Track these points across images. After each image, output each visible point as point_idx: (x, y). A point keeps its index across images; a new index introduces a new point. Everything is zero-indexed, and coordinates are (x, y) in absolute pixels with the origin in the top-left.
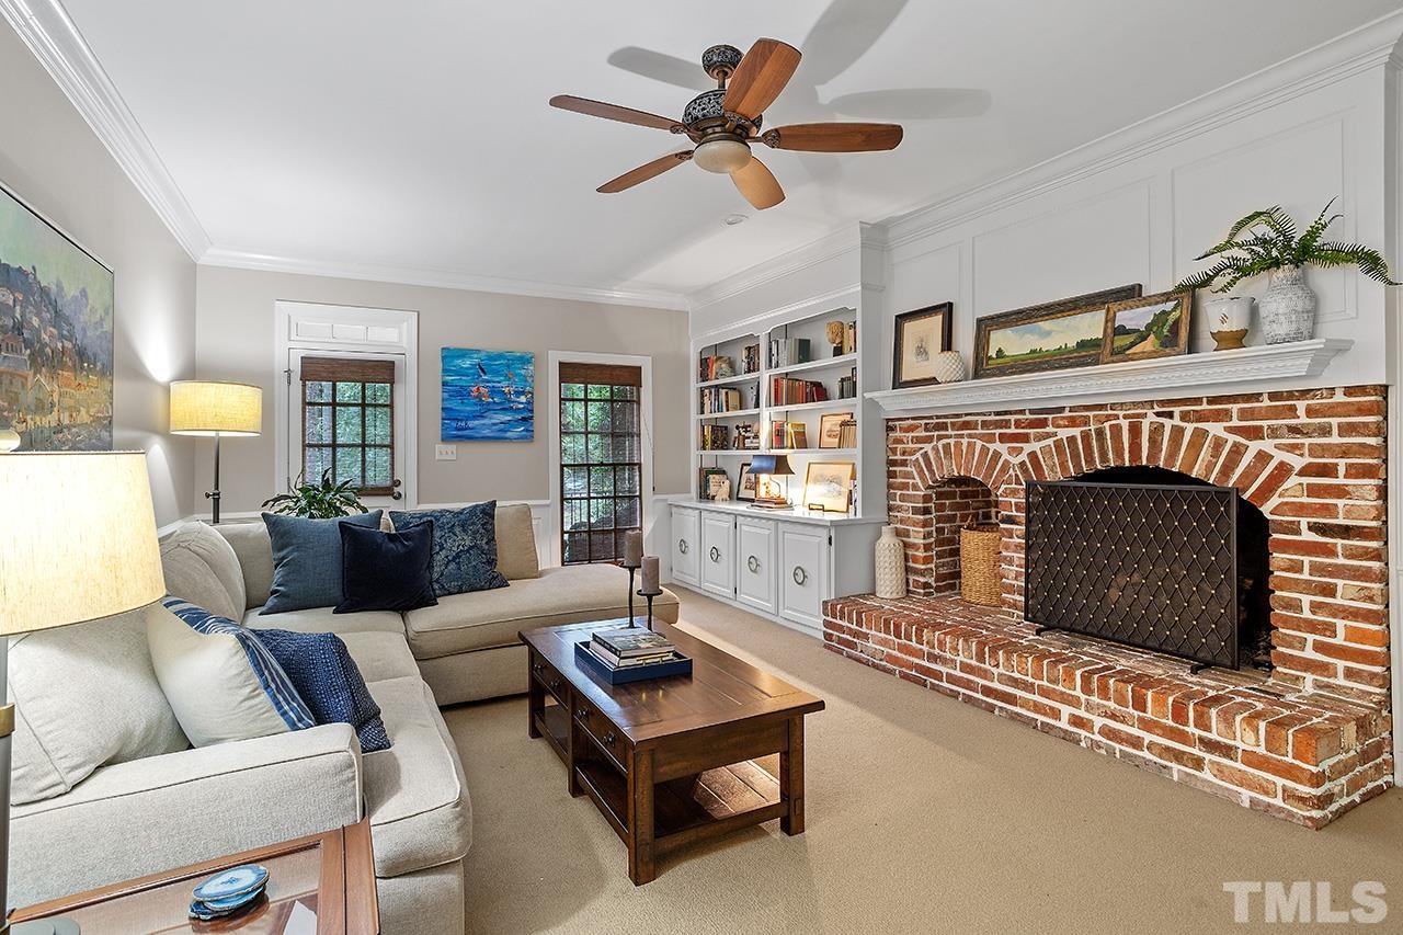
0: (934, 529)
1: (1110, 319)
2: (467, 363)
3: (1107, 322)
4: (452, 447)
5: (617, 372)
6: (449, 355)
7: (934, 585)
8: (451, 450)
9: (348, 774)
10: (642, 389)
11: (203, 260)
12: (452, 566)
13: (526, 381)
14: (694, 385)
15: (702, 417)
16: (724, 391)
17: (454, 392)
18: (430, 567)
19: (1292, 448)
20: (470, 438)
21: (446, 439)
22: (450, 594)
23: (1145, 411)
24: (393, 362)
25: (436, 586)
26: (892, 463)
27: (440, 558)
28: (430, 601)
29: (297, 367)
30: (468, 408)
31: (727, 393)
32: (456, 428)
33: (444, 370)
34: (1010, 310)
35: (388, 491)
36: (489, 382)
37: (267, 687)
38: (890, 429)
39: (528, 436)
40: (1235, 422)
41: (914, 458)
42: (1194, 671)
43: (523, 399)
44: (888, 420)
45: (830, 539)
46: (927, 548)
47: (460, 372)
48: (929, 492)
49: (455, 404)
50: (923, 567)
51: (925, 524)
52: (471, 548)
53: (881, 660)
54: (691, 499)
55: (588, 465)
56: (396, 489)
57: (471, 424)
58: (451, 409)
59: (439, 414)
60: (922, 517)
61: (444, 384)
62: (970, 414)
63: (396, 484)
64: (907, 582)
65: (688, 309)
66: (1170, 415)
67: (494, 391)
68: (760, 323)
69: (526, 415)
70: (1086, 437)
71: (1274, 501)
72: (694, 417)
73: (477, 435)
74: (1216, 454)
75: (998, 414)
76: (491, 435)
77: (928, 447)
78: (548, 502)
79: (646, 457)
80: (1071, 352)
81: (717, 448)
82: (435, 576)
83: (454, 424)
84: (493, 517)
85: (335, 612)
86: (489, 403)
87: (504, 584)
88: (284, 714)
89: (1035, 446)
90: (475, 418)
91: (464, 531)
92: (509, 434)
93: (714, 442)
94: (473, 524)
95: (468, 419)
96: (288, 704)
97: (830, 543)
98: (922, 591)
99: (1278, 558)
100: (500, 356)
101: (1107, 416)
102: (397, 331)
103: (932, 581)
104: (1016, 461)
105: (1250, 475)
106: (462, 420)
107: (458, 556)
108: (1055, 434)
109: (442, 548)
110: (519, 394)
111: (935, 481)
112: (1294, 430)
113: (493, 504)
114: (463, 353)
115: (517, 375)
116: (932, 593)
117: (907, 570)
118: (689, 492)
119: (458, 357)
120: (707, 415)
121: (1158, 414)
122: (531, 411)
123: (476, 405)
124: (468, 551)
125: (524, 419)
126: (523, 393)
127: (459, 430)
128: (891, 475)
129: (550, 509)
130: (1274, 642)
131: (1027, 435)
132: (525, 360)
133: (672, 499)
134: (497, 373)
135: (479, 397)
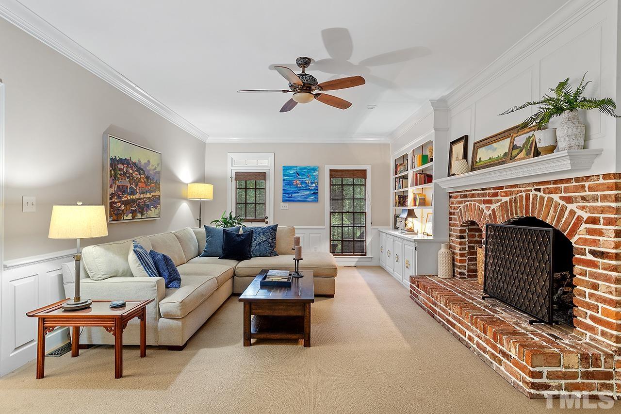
0: (467, 246)
1: (512, 142)
2: (292, 172)
3: (511, 143)
4: (287, 204)
5: (355, 173)
6: (286, 169)
7: (467, 274)
8: (287, 205)
9: (155, 288)
10: (367, 179)
11: (207, 142)
12: (258, 247)
13: (315, 178)
14: (392, 177)
15: (396, 191)
16: (401, 179)
17: (287, 183)
18: (250, 246)
19: (583, 208)
20: (293, 201)
21: (284, 201)
22: (257, 257)
23: (530, 188)
24: (265, 173)
25: (252, 253)
26: (451, 214)
27: (254, 244)
28: (248, 257)
29: (234, 176)
30: (292, 189)
31: (402, 180)
32: (288, 197)
33: (284, 175)
34: (484, 138)
35: (263, 221)
36: (300, 178)
37: (142, 264)
38: (450, 197)
39: (316, 200)
40: (563, 194)
41: (457, 211)
42: (531, 323)
43: (314, 185)
44: (450, 193)
45: (416, 248)
46: (462, 255)
47: (289, 175)
48: (463, 228)
49: (287, 188)
50: (460, 264)
51: (461, 244)
52: (265, 241)
53: (423, 304)
54: (389, 229)
55: (342, 213)
56: (266, 220)
57: (293, 195)
58: (286, 190)
59: (282, 191)
60: (459, 240)
61: (284, 180)
62: (474, 190)
63: (267, 218)
64: (454, 272)
65: (389, 143)
66: (539, 190)
67: (302, 182)
68: (408, 148)
69: (315, 191)
70: (510, 201)
71: (576, 237)
72: (392, 191)
73: (295, 200)
74: (555, 212)
75: (483, 189)
76: (301, 200)
77: (461, 206)
78: (323, 227)
79: (368, 210)
80: (502, 158)
81: (401, 206)
82: (252, 250)
83: (287, 196)
84: (276, 230)
85: (219, 258)
86: (300, 187)
87: (276, 255)
88: (147, 272)
89: (493, 206)
90: (295, 193)
91: (263, 235)
92: (308, 199)
93: (399, 203)
94: (267, 232)
95: (292, 193)
96: (148, 270)
97: (416, 250)
98: (459, 276)
99: (577, 268)
100: (305, 168)
101: (518, 191)
102: (267, 161)
103: (465, 272)
104: (488, 213)
105: (567, 223)
106: (290, 194)
107: (260, 243)
108: (501, 200)
109: (255, 240)
110: (312, 183)
111: (464, 223)
112: (583, 198)
113: (277, 225)
114: (290, 168)
115: (311, 176)
116: (465, 278)
117: (454, 265)
118: (390, 226)
119: (289, 169)
120: (397, 191)
121: (536, 190)
122: (317, 190)
123: (295, 188)
124: (263, 242)
125: (314, 193)
126: (314, 183)
127: (289, 198)
128: (450, 219)
129: (325, 230)
130: (575, 313)
131: (491, 200)
132: (314, 169)
133: (381, 228)
134: (303, 175)
135: (297, 185)
